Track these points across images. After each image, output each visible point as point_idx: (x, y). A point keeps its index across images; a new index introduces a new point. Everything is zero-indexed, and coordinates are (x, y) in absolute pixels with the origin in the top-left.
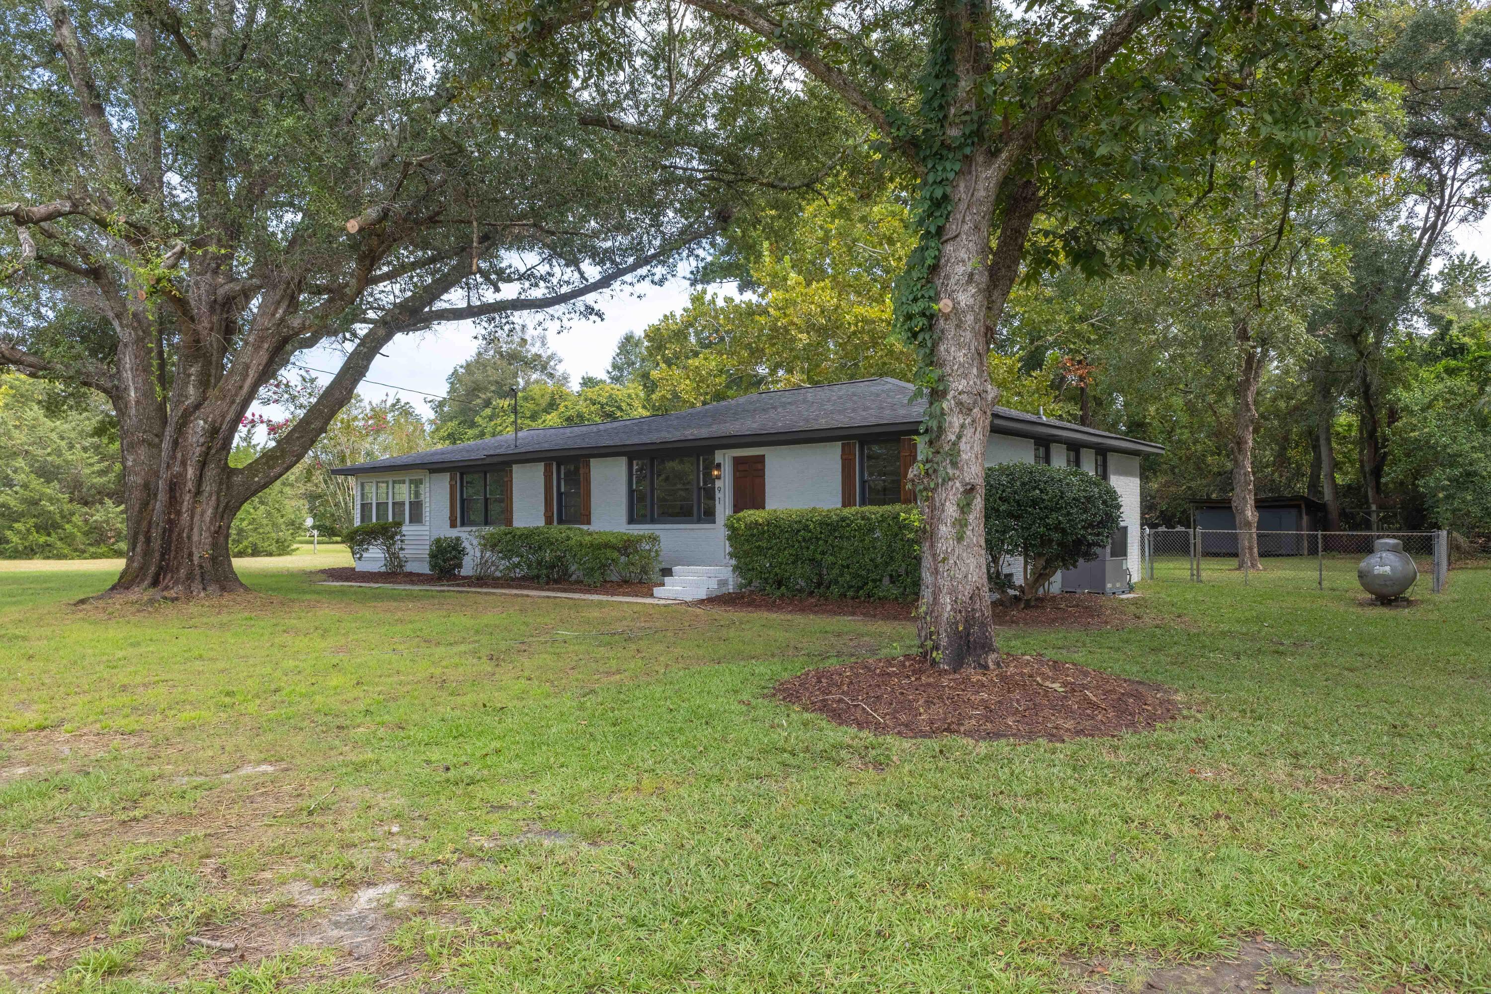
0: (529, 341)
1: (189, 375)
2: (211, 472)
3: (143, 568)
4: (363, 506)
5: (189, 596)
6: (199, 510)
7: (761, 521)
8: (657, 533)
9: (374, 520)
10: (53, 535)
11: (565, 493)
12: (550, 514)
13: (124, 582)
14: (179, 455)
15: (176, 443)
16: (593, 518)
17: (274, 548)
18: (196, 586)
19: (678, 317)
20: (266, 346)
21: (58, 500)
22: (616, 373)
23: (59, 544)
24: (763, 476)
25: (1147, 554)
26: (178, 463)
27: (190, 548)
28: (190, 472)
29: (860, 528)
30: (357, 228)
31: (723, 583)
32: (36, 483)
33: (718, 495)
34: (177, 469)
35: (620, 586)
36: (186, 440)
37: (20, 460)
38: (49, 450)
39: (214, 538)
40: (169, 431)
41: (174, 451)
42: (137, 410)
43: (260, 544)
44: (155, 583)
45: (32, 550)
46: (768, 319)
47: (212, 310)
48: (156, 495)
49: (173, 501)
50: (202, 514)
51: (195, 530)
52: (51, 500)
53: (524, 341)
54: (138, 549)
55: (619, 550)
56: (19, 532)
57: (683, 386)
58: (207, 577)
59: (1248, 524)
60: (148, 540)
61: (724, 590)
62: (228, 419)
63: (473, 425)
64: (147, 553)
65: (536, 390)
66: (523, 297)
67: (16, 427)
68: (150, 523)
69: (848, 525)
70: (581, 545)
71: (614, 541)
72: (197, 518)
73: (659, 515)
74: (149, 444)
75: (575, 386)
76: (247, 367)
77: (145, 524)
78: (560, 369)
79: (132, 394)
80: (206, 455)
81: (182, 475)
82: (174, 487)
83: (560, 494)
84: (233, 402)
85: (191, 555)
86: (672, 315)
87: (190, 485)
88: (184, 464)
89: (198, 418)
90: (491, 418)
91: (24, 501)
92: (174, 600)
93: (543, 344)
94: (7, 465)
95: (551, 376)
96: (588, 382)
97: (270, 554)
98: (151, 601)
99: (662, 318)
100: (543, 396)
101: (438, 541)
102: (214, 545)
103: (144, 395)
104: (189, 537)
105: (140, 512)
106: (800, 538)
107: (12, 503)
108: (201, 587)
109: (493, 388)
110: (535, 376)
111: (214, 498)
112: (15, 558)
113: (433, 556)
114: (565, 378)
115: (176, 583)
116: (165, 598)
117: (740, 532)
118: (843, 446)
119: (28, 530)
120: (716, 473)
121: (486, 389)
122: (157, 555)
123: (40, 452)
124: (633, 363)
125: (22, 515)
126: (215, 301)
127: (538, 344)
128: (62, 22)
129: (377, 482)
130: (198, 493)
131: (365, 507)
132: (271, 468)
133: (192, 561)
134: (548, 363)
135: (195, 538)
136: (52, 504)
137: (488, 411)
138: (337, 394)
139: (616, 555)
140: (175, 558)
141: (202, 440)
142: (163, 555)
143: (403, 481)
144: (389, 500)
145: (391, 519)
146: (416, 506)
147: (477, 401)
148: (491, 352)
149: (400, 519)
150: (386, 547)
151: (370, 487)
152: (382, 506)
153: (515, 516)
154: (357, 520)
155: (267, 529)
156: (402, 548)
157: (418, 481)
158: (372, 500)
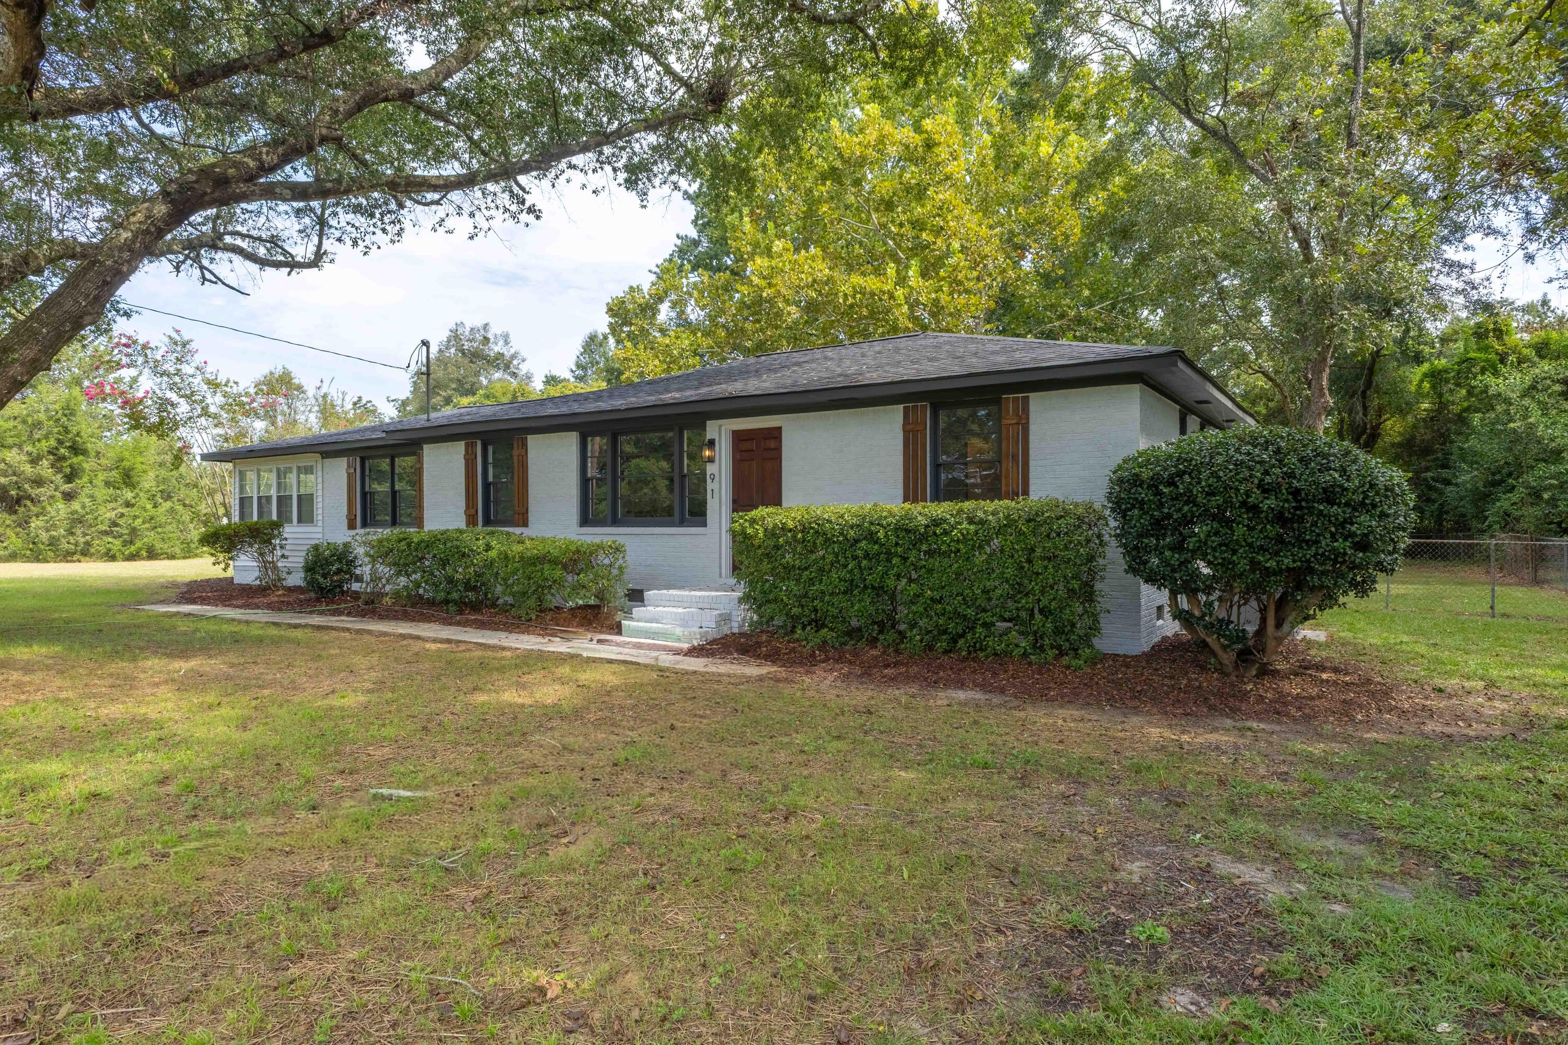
0: (492, 340)
4: (242, 500)
7: (791, 524)
8: (621, 540)
9: (255, 518)
11: (494, 484)
12: (472, 512)
16: (531, 518)
19: (645, 291)
22: (580, 372)
24: (779, 458)
29: (965, 538)
31: (725, 618)
33: (710, 486)
43: (158, 546)
46: (751, 290)
53: (486, 339)
55: (565, 567)
57: (651, 367)
61: (726, 630)
65: (498, 389)
69: (946, 533)
70: (506, 557)
71: (555, 552)
73: (623, 515)
75: (538, 385)
78: (524, 369)
83: (486, 485)
86: (639, 289)
93: (506, 343)
95: (514, 375)
96: (551, 380)
97: (172, 557)
99: (627, 289)
100: (504, 394)
101: (316, 548)
106: (860, 553)
109: (454, 386)
110: (497, 375)
113: (310, 569)
114: (529, 377)
117: (756, 542)
118: (906, 410)
120: (707, 453)
121: (446, 387)
124: (597, 363)
127: (501, 343)
129: (259, 471)
131: (244, 501)
134: (511, 362)
139: (558, 573)
143: (290, 470)
144: (273, 492)
145: (274, 517)
146: (306, 502)
147: (439, 398)
148: (453, 350)
149: (284, 516)
150: (262, 555)
151: (251, 476)
152: (264, 501)
153: (427, 514)
154: (236, 519)
155: (169, 528)
156: (283, 556)
157: (309, 470)
158: (252, 491)
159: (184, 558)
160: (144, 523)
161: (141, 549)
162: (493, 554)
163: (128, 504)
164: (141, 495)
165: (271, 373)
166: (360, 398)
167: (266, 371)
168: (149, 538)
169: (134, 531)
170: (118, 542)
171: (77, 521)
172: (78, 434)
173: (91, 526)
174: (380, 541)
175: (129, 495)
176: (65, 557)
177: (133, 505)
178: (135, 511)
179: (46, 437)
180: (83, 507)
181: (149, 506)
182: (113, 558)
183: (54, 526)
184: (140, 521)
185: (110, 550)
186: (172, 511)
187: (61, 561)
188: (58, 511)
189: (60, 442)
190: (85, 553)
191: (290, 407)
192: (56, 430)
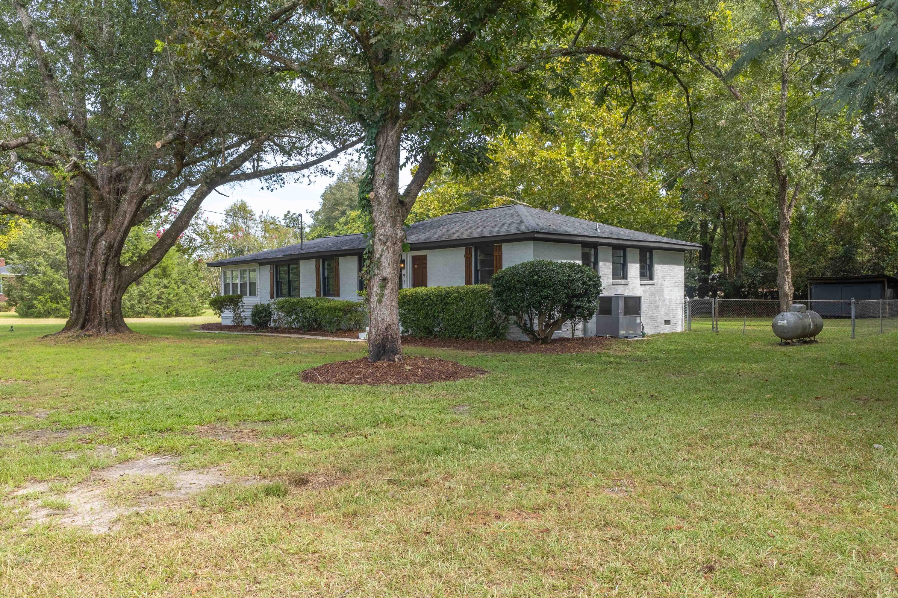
1: (99, 217)
2: (110, 269)
3: (77, 319)
5: (98, 334)
6: (104, 289)
9: (231, 294)
10: (60, 303)
11: (327, 278)
12: (319, 289)
13: (68, 328)
14: (94, 260)
15: (92, 253)
16: (341, 294)
17: (189, 312)
18: (103, 329)
20: (135, 201)
21: (63, 282)
23: (63, 309)
24: (426, 268)
25: (687, 314)
26: (93, 264)
27: (100, 309)
28: (99, 269)
29: (456, 298)
30: (160, 146)
32: (50, 272)
33: (403, 279)
34: (92, 267)
35: (345, 332)
36: (97, 252)
37: (41, 258)
38: (57, 252)
39: (112, 304)
40: (89, 247)
41: (91, 257)
42: (74, 236)
43: (180, 309)
44: (83, 327)
45: (49, 313)
47: (110, 182)
48: (83, 281)
49: (91, 284)
50: (106, 291)
51: (103, 299)
52: (58, 282)
54: (75, 310)
55: (344, 311)
56: (41, 301)
58: (109, 324)
59: (786, 295)
60: (79, 305)
62: (117, 240)
63: (333, 229)
64: (79, 312)
66: (284, 165)
67: (38, 238)
68: (80, 295)
72: (104, 294)
74: (80, 254)
76: (125, 212)
77: (77, 297)
79: (71, 227)
80: (107, 259)
81: (95, 271)
82: (91, 277)
83: (324, 278)
84: (119, 231)
85: (100, 313)
87: (99, 276)
88: (96, 264)
89: (102, 240)
90: (346, 224)
91: (44, 283)
92: (89, 336)
94: (34, 261)
97: (187, 315)
98: (78, 337)
101: (256, 306)
102: (113, 308)
103: (77, 228)
104: (100, 303)
105: (76, 290)
107: (37, 284)
108: (105, 329)
109: (347, 203)
111: (112, 283)
112: (40, 317)
113: (254, 315)
115: (93, 327)
116: (85, 335)
118: (466, 249)
119: (46, 300)
120: (402, 265)
121: (342, 204)
122: (83, 312)
123: (52, 253)
125: (43, 291)
126: (111, 177)
128: (31, 33)
129: (232, 271)
130: (104, 280)
131: (226, 286)
132: (143, 266)
133: (101, 316)
135: (103, 303)
136: (59, 285)
137: (343, 219)
138: (180, 224)
140: (93, 314)
141: (104, 252)
142: (86, 313)
143: (246, 270)
144: (238, 281)
145: (239, 293)
146: (253, 285)
147: (337, 212)
148: (347, 179)
149: (243, 293)
150: (234, 310)
151: (229, 274)
152: (235, 285)
153: (301, 292)
154: (222, 294)
155: (185, 300)
156: (243, 311)
157: (254, 271)
158: (229, 281)
159: (193, 316)
160: (174, 296)
161: (172, 311)
162: (318, 307)
163: (165, 287)
164: (172, 281)
165: (235, 205)
166: (289, 212)
167: (232, 204)
168: (176, 305)
169: (169, 301)
170: (161, 307)
171: (142, 295)
172: (142, 250)
173: (149, 299)
174: (279, 302)
175: (166, 281)
176: (137, 315)
177: (168, 287)
178: (169, 290)
179: (128, 252)
180: (146, 289)
181: (176, 288)
182: (159, 316)
183: (132, 298)
184: (172, 295)
185: (158, 311)
186: (186, 291)
187: (135, 317)
188: (134, 290)
189: (133, 254)
190: (146, 313)
191: (245, 225)
192: (131, 248)
